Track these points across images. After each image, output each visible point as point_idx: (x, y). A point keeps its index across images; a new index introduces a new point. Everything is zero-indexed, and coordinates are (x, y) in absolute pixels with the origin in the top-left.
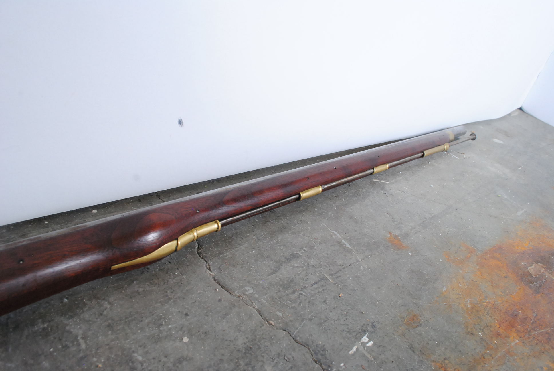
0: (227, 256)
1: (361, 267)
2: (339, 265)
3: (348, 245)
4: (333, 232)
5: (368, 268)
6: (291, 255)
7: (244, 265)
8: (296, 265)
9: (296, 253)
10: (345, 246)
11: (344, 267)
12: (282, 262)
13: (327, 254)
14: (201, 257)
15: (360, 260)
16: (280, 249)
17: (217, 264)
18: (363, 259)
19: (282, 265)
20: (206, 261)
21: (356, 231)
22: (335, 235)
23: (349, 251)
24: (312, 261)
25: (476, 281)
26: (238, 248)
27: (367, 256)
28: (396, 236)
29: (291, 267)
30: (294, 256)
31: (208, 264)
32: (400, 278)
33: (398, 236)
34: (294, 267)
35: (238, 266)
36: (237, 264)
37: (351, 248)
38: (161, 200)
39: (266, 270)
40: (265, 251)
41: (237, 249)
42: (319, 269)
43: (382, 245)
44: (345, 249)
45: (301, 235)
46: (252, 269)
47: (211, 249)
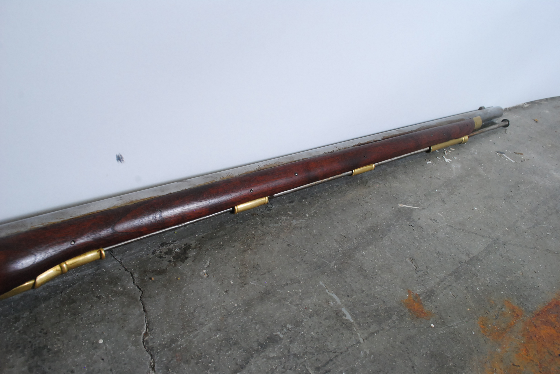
0: (180, 346)
1: (362, 352)
2: (331, 352)
3: (349, 317)
4: (331, 295)
5: (371, 354)
6: (268, 338)
7: (201, 359)
8: (272, 355)
9: (275, 334)
10: (344, 317)
11: (337, 354)
12: (254, 350)
13: (317, 333)
14: (146, 348)
15: (362, 341)
16: (255, 328)
17: (165, 360)
18: (366, 339)
19: (252, 357)
20: (151, 356)
21: (363, 291)
22: (334, 300)
23: (348, 326)
24: (296, 348)
25: (519, 366)
26: (198, 331)
27: (373, 333)
28: (417, 296)
29: (265, 359)
30: (273, 340)
31: (153, 360)
32: (413, 368)
33: (419, 295)
34: (269, 358)
35: (192, 361)
36: (192, 358)
37: (352, 321)
38: (113, 258)
39: (229, 367)
40: (233, 334)
41: (196, 332)
42: (302, 360)
43: (396, 313)
44: (343, 323)
45: (287, 303)
46: (210, 365)
47: (162, 334)
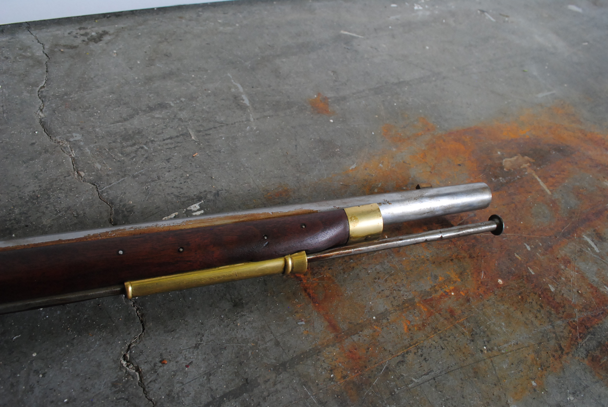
0: (72, 98)
1: (248, 127)
2: (218, 122)
3: (246, 102)
4: (236, 84)
5: (257, 130)
6: (158, 104)
7: (88, 109)
8: (157, 116)
9: (167, 102)
10: (242, 101)
11: (222, 124)
12: (141, 110)
13: (210, 108)
14: (40, 96)
15: (252, 119)
16: (149, 96)
17: (54, 106)
18: (257, 119)
19: (138, 114)
20: (43, 101)
21: (270, 86)
22: (236, 88)
23: (243, 108)
24: (183, 115)
25: (410, 164)
26: (92, 91)
27: (265, 117)
28: (326, 99)
29: (149, 118)
30: (162, 106)
31: (43, 104)
32: (296, 146)
33: (328, 98)
34: (154, 117)
35: (80, 109)
36: (80, 108)
37: (248, 105)
38: (29, 32)
39: (113, 118)
40: (125, 97)
41: (90, 91)
42: (186, 124)
43: (297, 107)
44: (239, 105)
45: (188, 83)
46: (95, 114)
47: (58, 89)
